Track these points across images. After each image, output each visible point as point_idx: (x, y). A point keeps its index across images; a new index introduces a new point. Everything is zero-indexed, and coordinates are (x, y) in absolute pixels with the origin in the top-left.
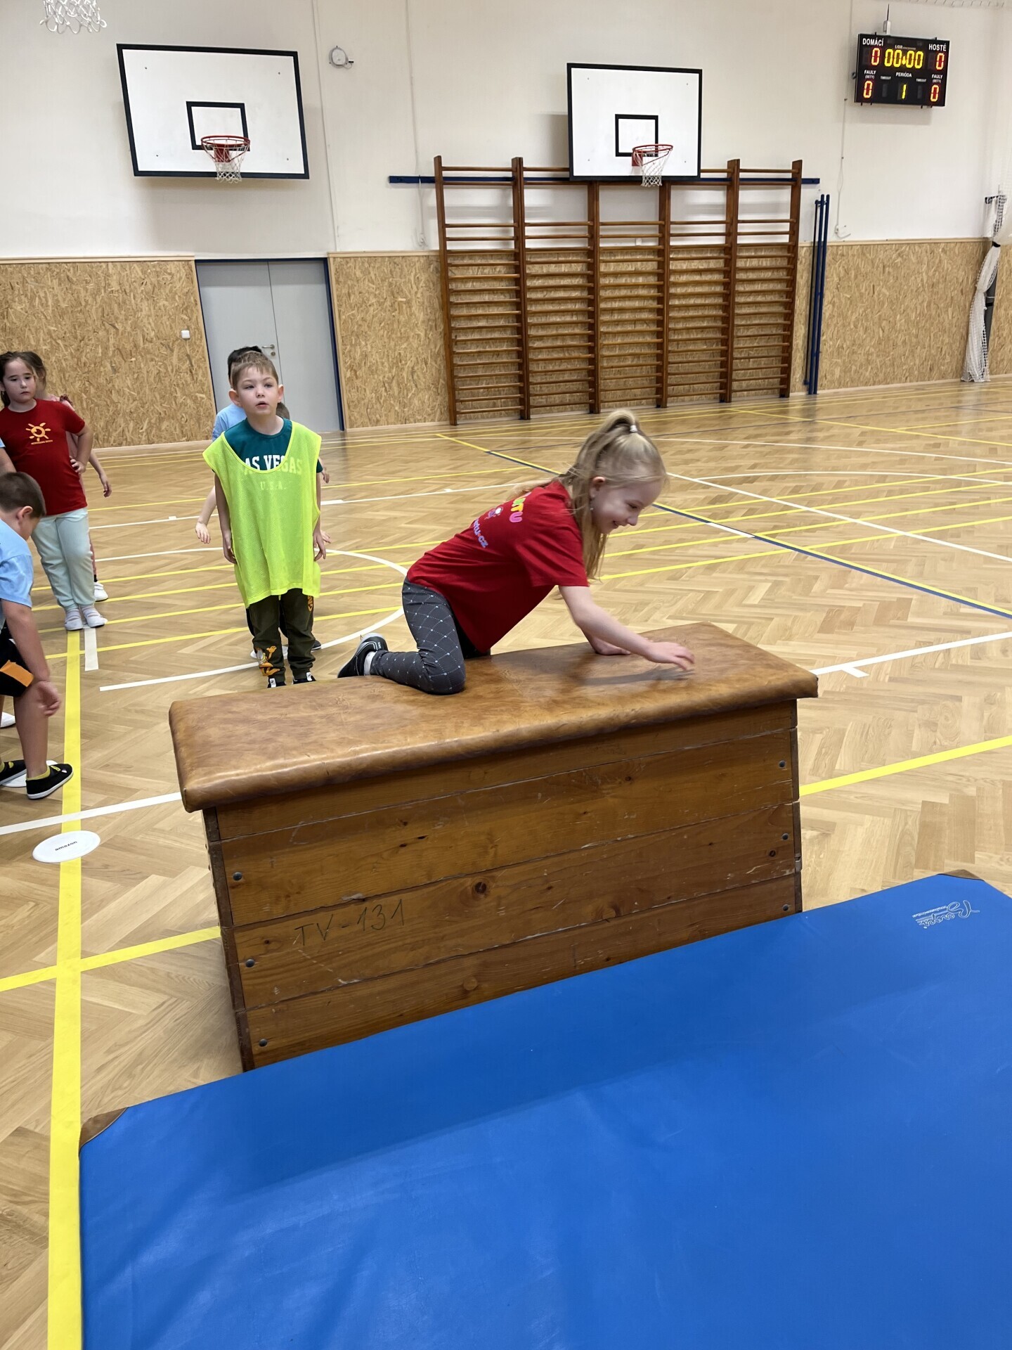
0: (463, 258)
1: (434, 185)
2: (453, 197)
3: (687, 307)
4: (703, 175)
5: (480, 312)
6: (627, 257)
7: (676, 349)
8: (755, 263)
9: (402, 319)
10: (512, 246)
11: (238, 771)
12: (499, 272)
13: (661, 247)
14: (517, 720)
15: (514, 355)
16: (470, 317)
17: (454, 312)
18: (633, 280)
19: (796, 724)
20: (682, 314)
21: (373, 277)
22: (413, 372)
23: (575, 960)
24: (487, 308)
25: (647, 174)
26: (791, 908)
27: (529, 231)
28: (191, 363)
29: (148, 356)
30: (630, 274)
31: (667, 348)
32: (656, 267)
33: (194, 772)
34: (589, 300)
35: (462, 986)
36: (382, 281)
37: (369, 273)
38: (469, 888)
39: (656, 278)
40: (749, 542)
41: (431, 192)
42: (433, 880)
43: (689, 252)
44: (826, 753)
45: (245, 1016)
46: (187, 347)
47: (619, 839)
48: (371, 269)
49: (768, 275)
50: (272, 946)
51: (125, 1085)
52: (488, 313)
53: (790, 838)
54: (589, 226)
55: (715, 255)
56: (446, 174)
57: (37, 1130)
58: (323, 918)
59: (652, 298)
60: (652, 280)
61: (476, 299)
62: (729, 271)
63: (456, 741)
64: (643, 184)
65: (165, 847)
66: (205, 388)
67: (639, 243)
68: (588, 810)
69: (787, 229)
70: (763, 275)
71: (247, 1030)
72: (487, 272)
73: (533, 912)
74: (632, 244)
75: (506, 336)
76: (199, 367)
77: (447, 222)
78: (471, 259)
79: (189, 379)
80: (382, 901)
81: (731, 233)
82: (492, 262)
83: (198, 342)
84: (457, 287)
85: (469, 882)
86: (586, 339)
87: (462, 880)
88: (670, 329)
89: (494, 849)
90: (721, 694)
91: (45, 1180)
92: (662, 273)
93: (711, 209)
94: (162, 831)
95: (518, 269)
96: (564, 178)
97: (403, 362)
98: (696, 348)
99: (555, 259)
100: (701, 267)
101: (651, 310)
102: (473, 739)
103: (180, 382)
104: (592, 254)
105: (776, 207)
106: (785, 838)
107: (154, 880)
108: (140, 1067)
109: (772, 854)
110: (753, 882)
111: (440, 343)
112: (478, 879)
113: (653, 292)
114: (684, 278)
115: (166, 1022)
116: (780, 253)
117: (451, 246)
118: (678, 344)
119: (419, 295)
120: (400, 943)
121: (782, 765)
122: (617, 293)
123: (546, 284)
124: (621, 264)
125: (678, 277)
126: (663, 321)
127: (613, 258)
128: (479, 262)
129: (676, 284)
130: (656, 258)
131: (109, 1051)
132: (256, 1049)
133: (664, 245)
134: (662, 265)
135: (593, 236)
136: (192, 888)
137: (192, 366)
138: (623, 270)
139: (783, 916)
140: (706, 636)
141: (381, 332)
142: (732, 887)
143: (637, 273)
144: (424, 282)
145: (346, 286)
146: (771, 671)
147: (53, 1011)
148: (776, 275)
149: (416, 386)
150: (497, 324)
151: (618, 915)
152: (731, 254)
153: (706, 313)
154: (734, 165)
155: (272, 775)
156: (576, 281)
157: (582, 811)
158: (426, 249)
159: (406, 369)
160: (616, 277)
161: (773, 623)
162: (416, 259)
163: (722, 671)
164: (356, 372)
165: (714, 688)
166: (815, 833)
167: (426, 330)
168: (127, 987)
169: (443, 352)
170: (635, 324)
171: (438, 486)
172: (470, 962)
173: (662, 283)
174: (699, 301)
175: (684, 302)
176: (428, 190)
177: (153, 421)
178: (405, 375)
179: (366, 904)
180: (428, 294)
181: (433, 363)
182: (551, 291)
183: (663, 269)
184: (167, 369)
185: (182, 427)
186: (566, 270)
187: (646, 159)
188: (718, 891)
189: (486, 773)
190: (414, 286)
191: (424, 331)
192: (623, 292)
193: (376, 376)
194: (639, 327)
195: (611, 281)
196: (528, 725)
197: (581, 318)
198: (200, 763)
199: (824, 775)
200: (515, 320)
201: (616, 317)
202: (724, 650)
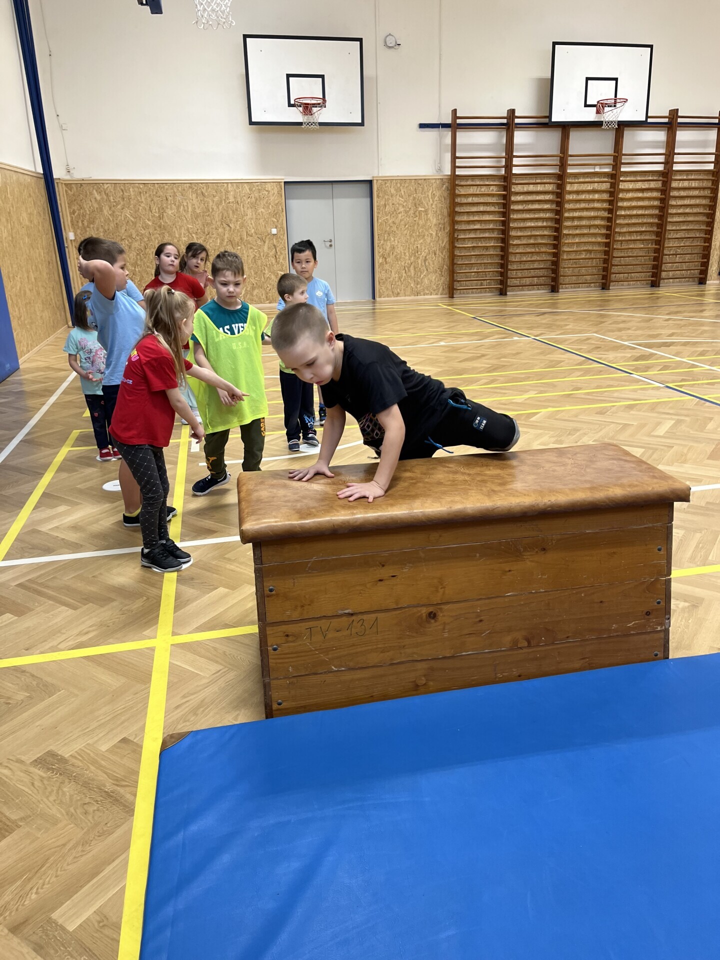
0: (467, 180)
1: (450, 129)
2: (463, 137)
3: (631, 216)
4: (649, 120)
5: (476, 218)
6: (587, 180)
7: (620, 247)
8: (686, 184)
9: (421, 223)
10: (503, 172)
11: (277, 520)
12: (493, 190)
13: (614, 172)
14: (465, 501)
15: (499, 250)
16: (469, 222)
17: (458, 218)
18: (591, 197)
19: (673, 521)
20: (626, 221)
21: (403, 193)
22: (425, 260)
23: (496, 674)
24: (481, 216)
25: (607, 120)
26: (660, 655)
27: (516, 161)
28: (276, 251)
29: (249, 246)
30: (589, 192)
31: (613, 246)
32: (609, 187)
33: (249, 518)
34: (556, 210)
35: (415, 681)
36: (409, 196)
37: (400, 191)
38: (424, 614)
39: (608, 195)
40: (662, 390)
41: (447, 134)
42: (399, 607)
43: (635, 176)
44: (702, 547)
45: (269, 683)
46: (274, 240)
47: (533, 591)
48: (401, 188)
49: (696, 193)
50: (290, 639)
51: (192, 719)
52: (482, 219)
53: (663, 604)
54: (560, 157)
55: (655, 178)
56: (459, 121)
57: (135, 741)
58: (324, 624)
59: (604, 209)
60: (605, 196)
61: (474, 209)
62: (665, 190)
63: (421, 512)
64: (603, 127)
65: (230, 570)
66: (284, 268)
67: (597, 169)
68: (512, 569)
69: (713, 160)
70: (692, 193)
71: (270, 693)
72: (484, 190)
73: (467, 636)
74: (593, 171)
75: (493, 236)
76: (281, 253)
77: (458, 155)
78: (472, 181)
79: (274, 261)
80: (365, 617)
81: (669, 161)
82: (487, 183)
83: (282, 237)
84: (461, 200)
85: (424, 611)
86: (552, 239)
87: (419, 609)
88: (616, 232)
89: (443, 589)
90: (615, 495)
91: (136, 773)
92: (613, 192)
93: (654, 144)
94: (229, 560)
95: (505, 188)
96: (544, 123)
97: (419, 253)
98: (636, 247)
99: (534, 181)
100: (643, 187)
101: (602, 218)
102: (432, 512)
103: (268, 263)
104: (561, 178)
105: (705, 144)
106: (659, 603)
107: (222, 590)
108: (202, 709)
109: (648, 613)
110: (632, 632)
111: (446, 240)
112: (431, 609)
113: (605, 205)
114: (630, 195)
115: (220, 684)
116: (706, 177)
117: (459, 172)
118: (621, 244)
119: (434, 206)
120: (375, 647)
121: (659, 550)
122: (578, 206)
123: (526, 199)
124: (582, 184)
125: (625, 194)
126: (611, 226)
127: (577, 180)
128: (478, 183)
129: (623, 200)
130: (610, 180)
131: (184, 697)
132: (275, 706)
133: (616, 171)
134: (614, 185)
135: (563, 165)
136: (245, 598)
137: (277, 253)
138: (584, 189)
139: (654, 660)
140: (611, 453)
141: (406, 232)
142: (615, 634)
143: (594, 191)
144: (438, 197)
145: (384, 199)
146: (655, 480)
147: (152, 666)
148: (702, 193)
149: (427, 270)
150: (487, 227)
151: (529, 646)
152: (667, 178)
153: (645, 221)
154: (674, 113)
155: (298, 524)
156: (547, 197)
157: (507, 569)
158: (441, 174)
159: (421, 258)
160: (578, 195)
161: (672, 450)
162: (434, 181)
163: (619, 478)
164: (386, 259)
165: (612, 490)
166: (687, 604)
167: (437, 231)
168: (198, 657)
169: (447, 246)
170: (590, 228)
171: (435, 340)
172: (420, 666)
173: (612, 198)
174: (640, 212)
175: (628, 213)
176: (446, 133)
177: (248, 289)
178: (420, 262)
179: (354, 618)
180: (440, 205)
181: (440, 254)
182: (529, 204)
183: (614, 188)
184: (260, 255)
185: (267, 293)
186: (541, 189)
187: (607, 109)
188: (605, 636)
189: (440, 536)
190: (431, 200)
191: (435, 231)
192: (583, 205)
193: (399, 262)
194: (593, 231)
195: (575, 197)
196: (472, 506)
197: (549, 224)
198: (253, 513)
199: (699, 563)
200: (501, 224)
201: (576, 223)
202: (622, 463)
